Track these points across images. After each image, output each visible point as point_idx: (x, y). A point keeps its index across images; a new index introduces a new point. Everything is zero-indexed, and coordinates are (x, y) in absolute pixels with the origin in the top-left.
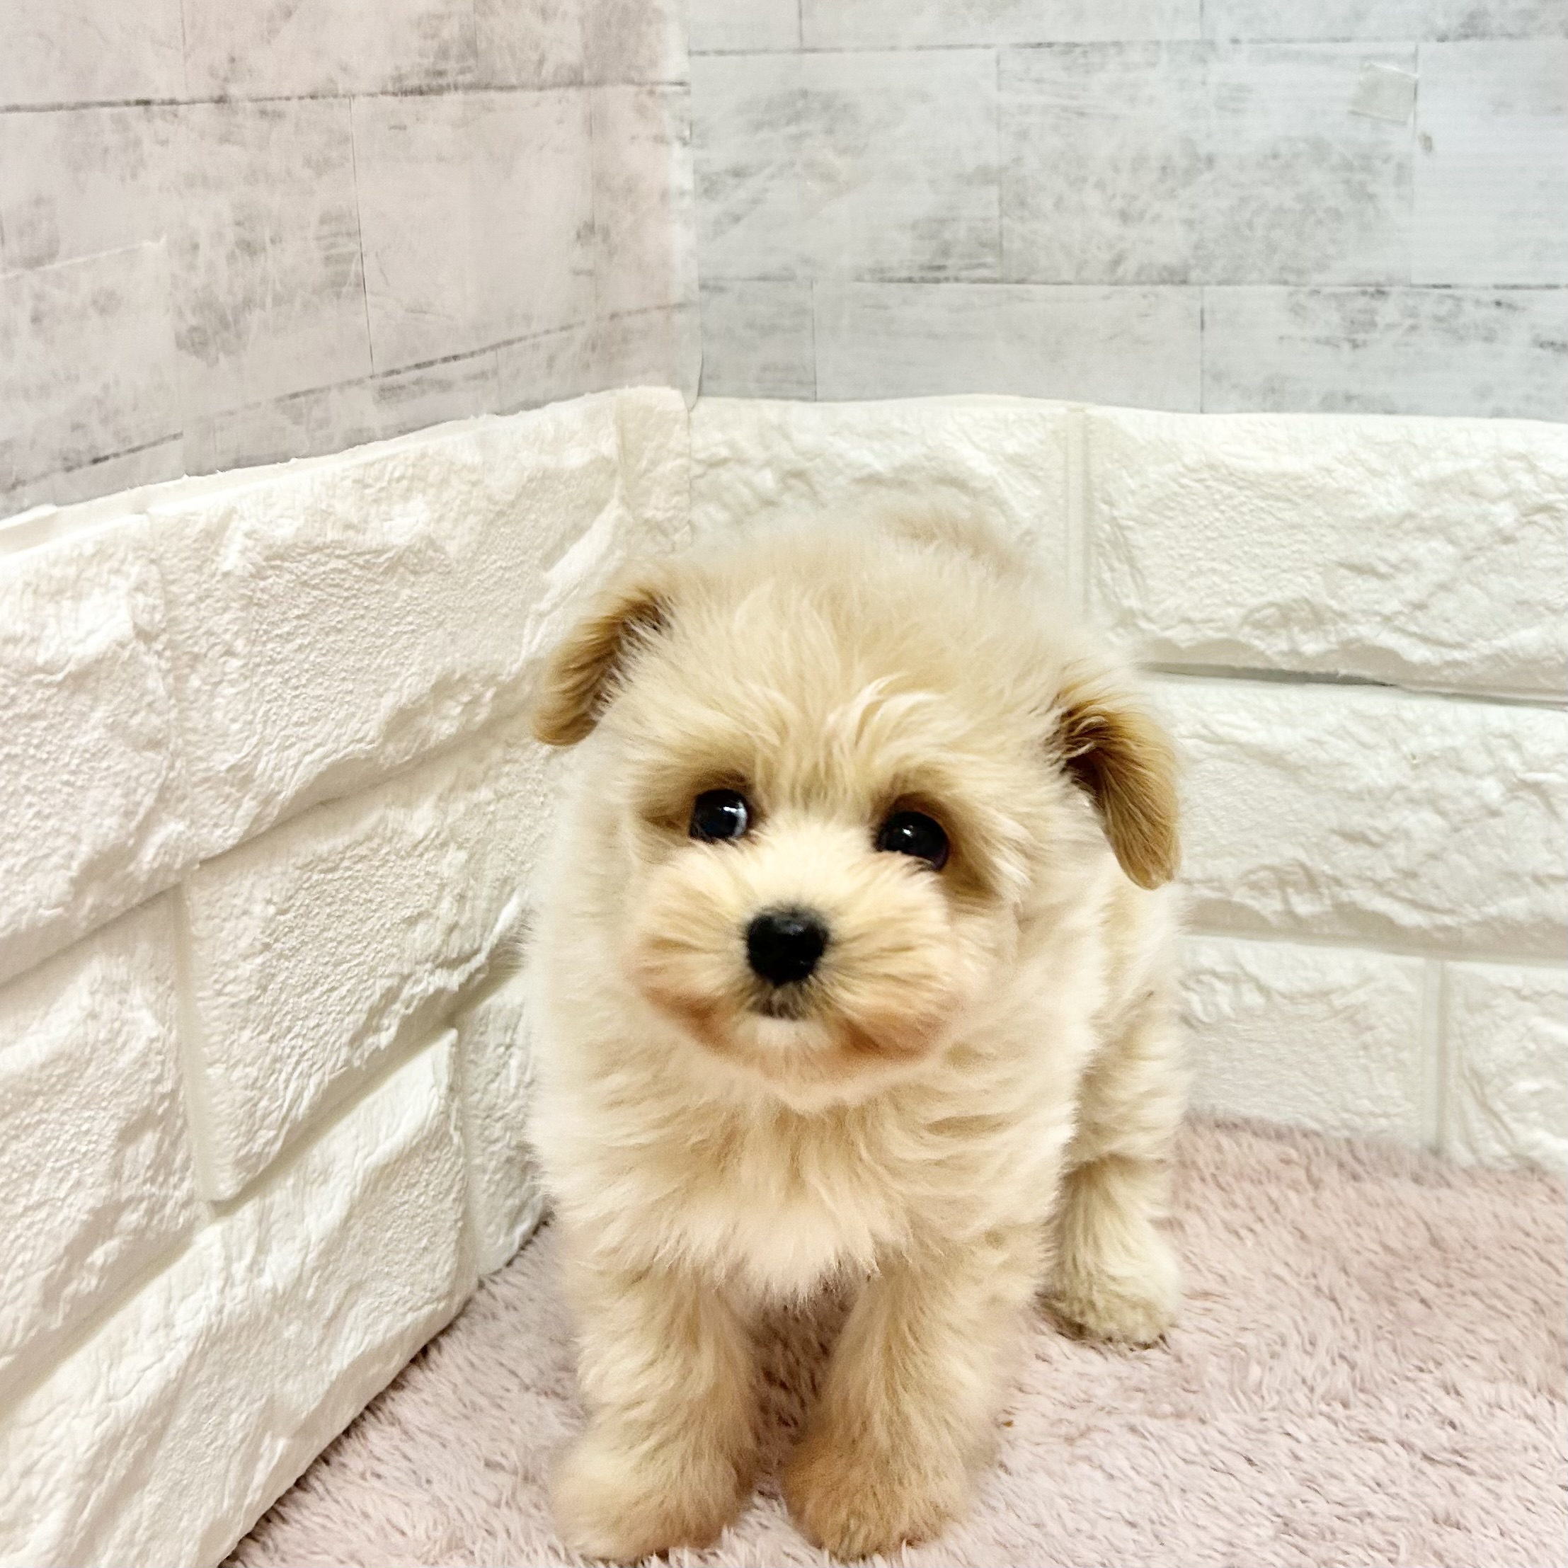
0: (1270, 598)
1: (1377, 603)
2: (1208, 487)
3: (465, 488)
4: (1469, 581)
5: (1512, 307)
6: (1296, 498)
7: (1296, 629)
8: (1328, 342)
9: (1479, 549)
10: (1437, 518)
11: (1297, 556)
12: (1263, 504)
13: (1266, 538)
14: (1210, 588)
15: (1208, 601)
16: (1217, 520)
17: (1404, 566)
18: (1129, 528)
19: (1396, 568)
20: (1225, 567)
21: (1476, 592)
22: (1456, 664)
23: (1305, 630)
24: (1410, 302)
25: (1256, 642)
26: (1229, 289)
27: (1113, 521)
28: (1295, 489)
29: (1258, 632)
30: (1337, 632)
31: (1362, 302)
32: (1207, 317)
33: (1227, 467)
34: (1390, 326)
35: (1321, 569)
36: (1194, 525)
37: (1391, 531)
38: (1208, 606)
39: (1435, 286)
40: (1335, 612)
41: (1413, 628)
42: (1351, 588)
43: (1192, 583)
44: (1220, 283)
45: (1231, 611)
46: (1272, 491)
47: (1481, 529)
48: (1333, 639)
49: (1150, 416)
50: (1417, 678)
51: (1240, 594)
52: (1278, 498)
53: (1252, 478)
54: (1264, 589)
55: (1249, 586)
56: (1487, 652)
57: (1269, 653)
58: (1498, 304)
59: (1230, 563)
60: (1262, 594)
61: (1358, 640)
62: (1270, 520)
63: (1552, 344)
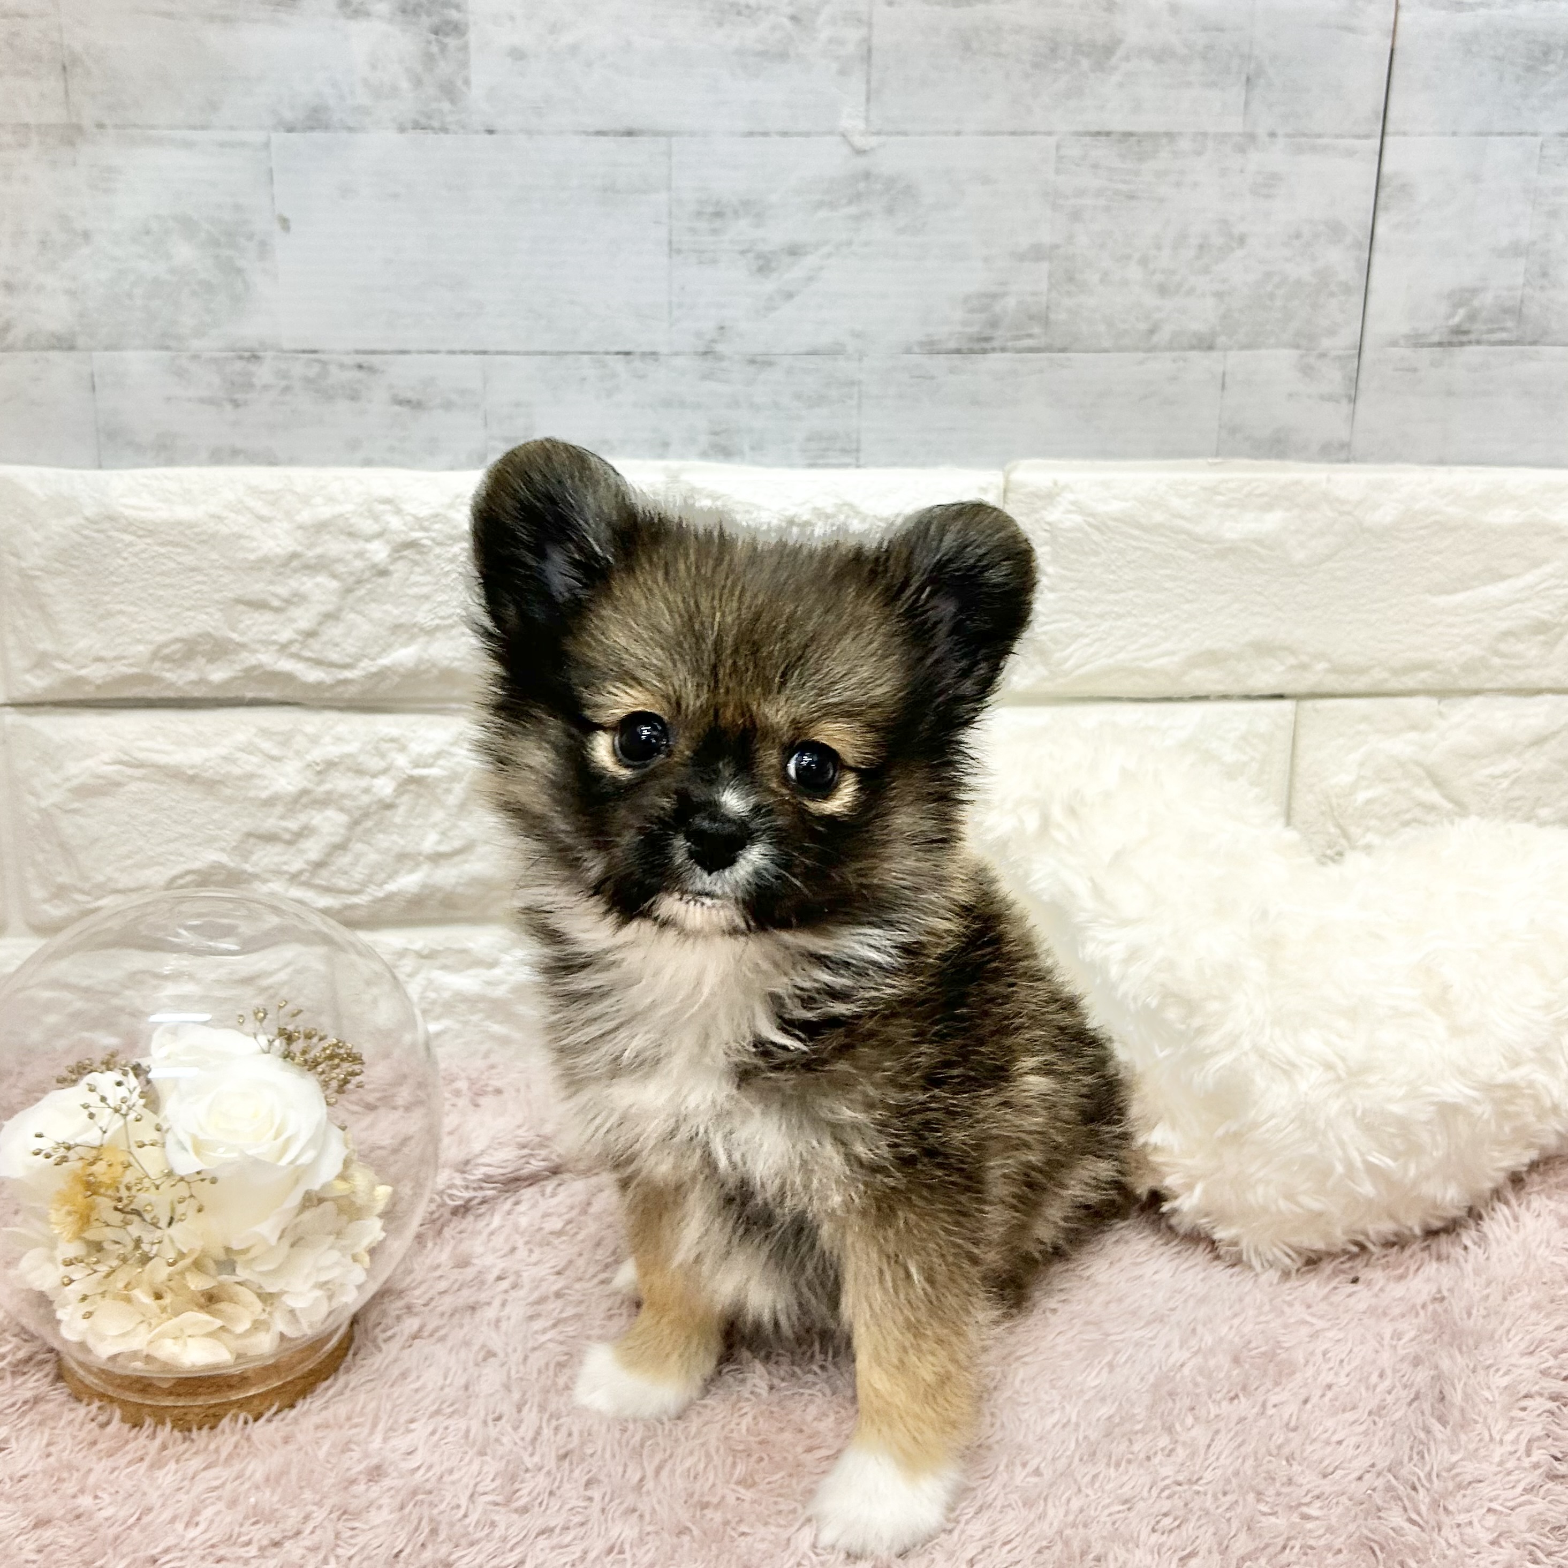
1: (274, 633)
2: (109, 537)
4: (352, 609)
5: (371, 370)
6: (193, 544)
7: (202, 661)
10: (320, 557)
13: (168, 581)
19: (288, 602)
20: (132, 609)
25: (168, 675)
26: (115, 354)
29: (167, 666)
41: (307, 653)
42: (249, 622)
44: (107, 349)
45: (141, 648)
48: (238, 667)
56: (374, 669)
57: (180, 683)
58: (360, 367)
60: (169, 631)
61: (260, 666)
62: (172, 565)
63: (409, 402)
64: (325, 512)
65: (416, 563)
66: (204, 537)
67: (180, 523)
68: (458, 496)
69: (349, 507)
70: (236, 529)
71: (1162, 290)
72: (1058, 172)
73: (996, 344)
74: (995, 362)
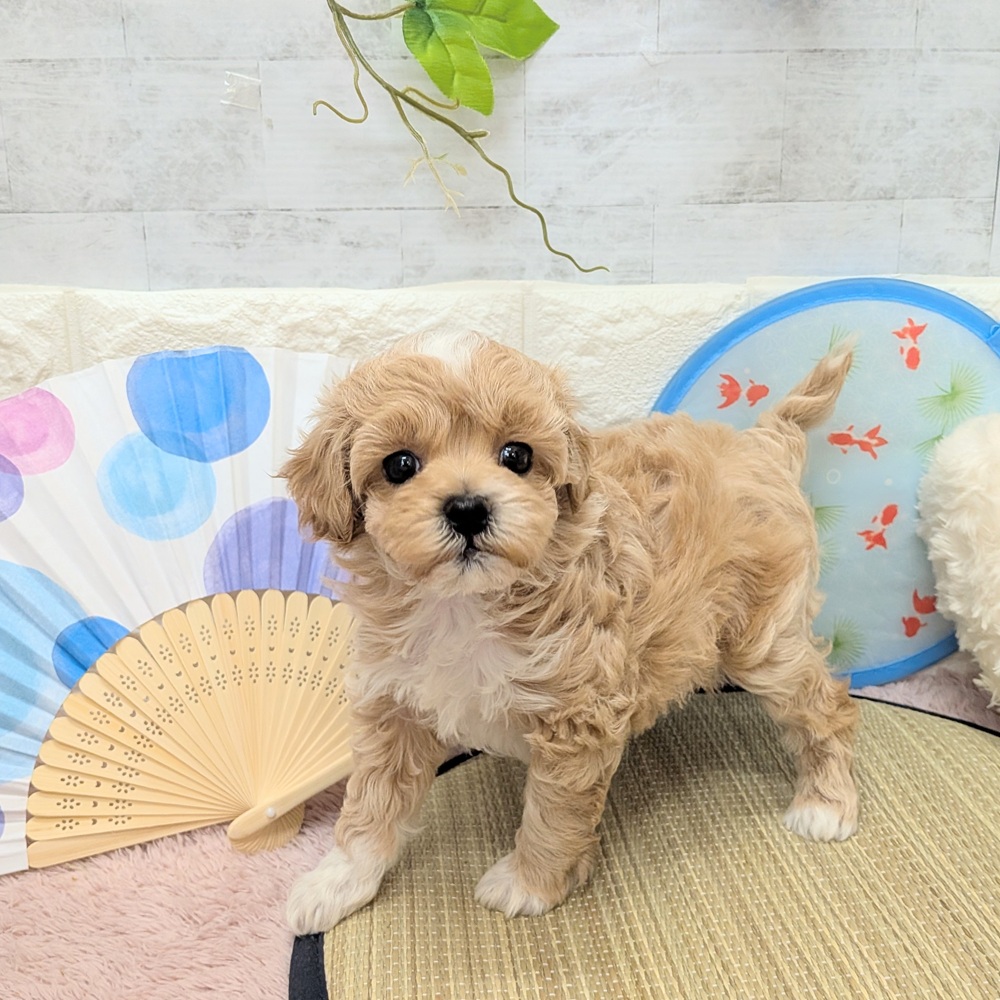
5: (327, 222)
8: (222, 245)
24: (268, 220)
26: (159, 214)
31: (240, 220)
32: (147, 231)
34: (258, 235)
39: (282, 210)
44: (153, 210)
46: (196, 336)
49: (117, 294)
53: (183, 329)
58: (319, 220)
63: (352, 243)
64: (298, 317)
65: (358, 352)
66: (219, 335)
67: (203, 326)
68: (384, 306)
69: (313, 314)
70: (239, 329)
71: (859, 158)
72: (787, 78)
73: (746, 197)
74: (745, 209)
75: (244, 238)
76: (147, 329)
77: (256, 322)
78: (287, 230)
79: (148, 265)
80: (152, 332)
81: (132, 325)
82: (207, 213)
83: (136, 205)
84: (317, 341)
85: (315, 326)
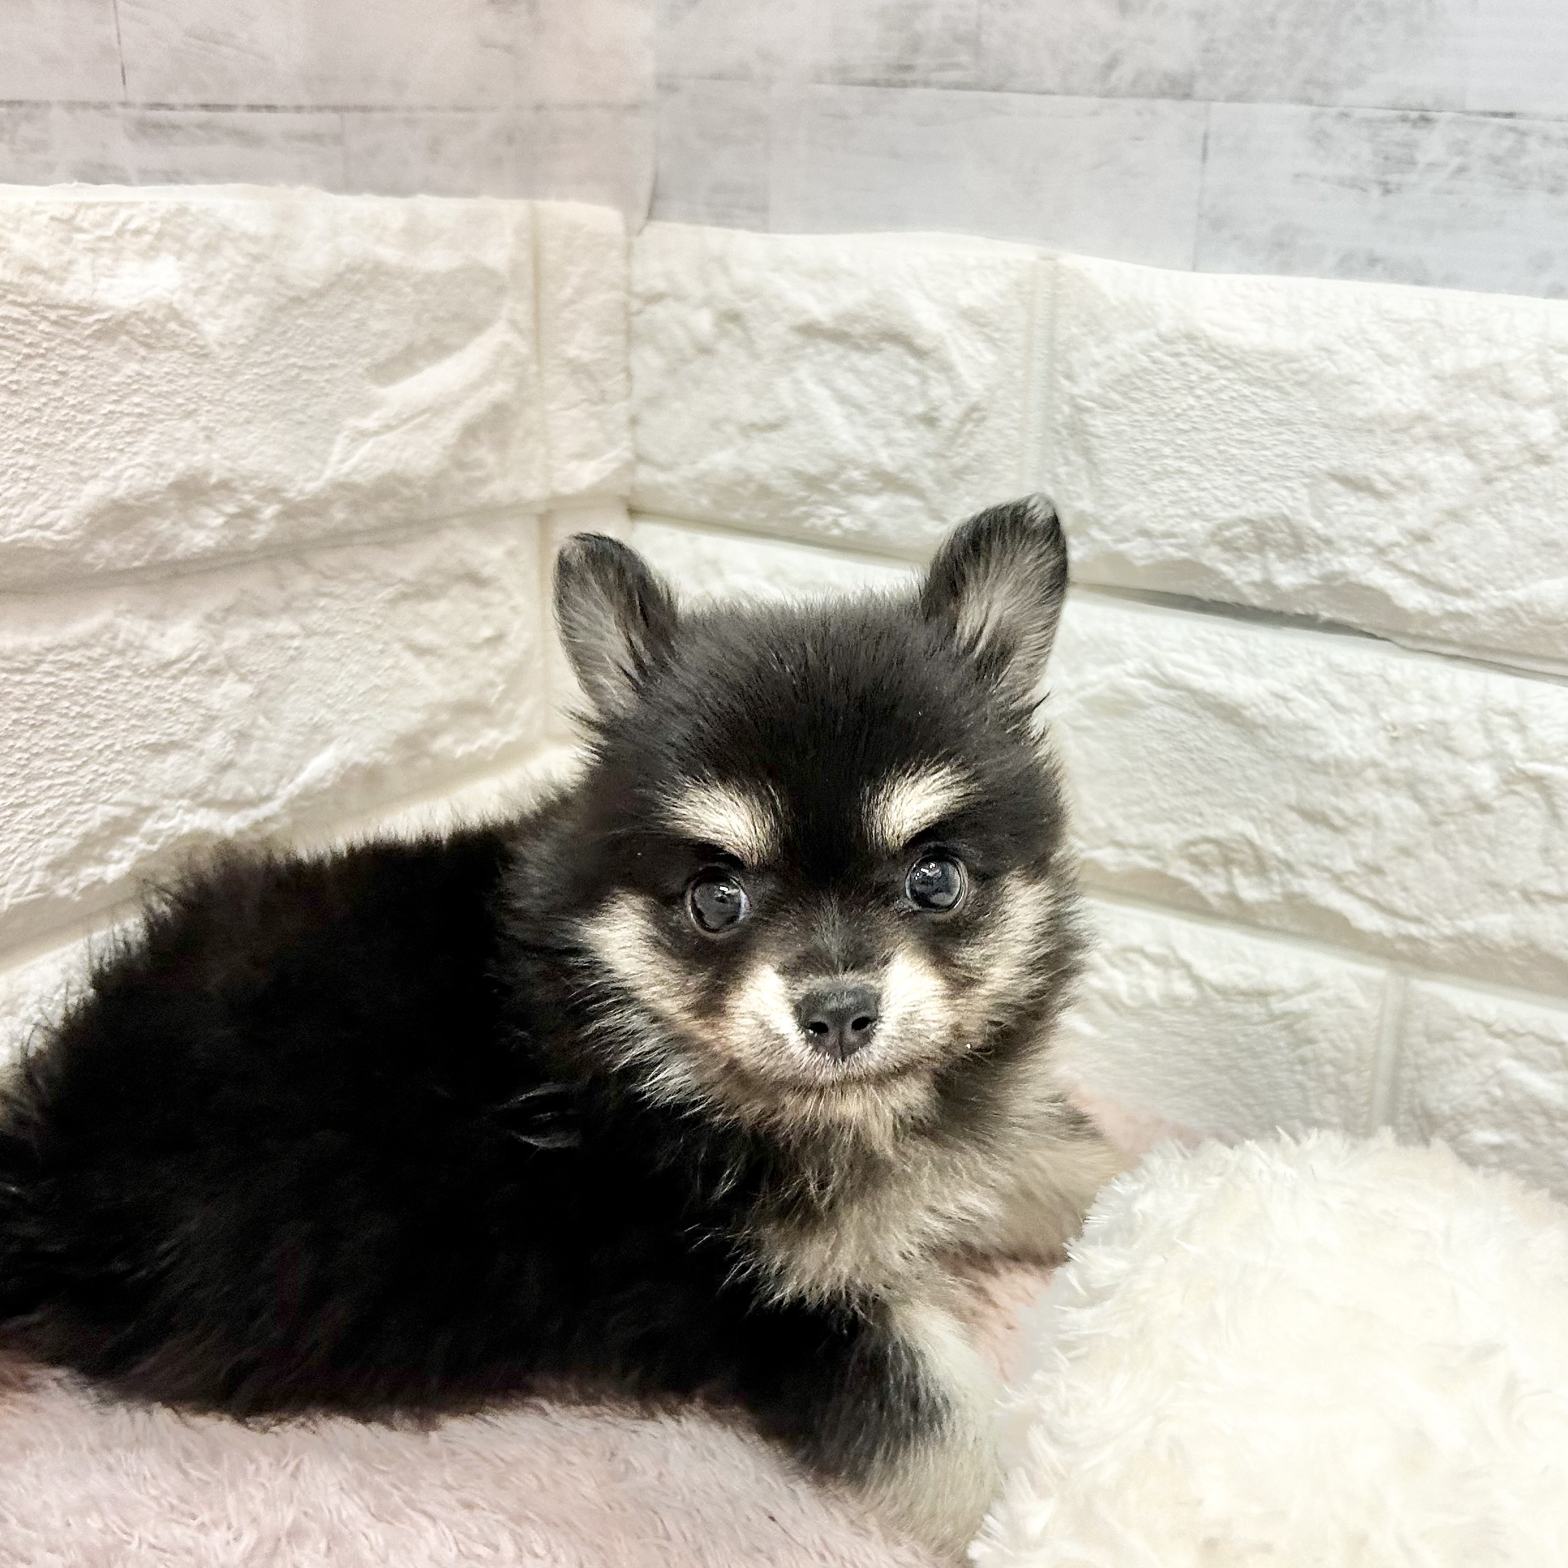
0: (1242, 512)
3: (241, 261)
8: (1353, 183)
9: (1504, 469)
11: (1280, 461)
12: (1246, 392)
14: (1174, 494)
15: (1171, 511)
16: (1192, 408)
17: (1408, 483)
18: (1087, 410)
21: (1493, 525)
22: (1458, 616)
23: (1282, 557)
24: (1461, 135)
27: (1072, 400)
28: (1288, 374)
30: (1321, 564)
31: (1401, 132)
32: (1211, 143)
33: (1207, 338)
34: (1431, 166)
35: (1306, 481)
36: (1165, 413)
37: (1397, 436)
38: (1171, 517)
39: (1495, 114)
40: (1318, 537)
43: (1154, 487)
46: (1260, 375)
47: (1510, 442)
49: (1128, 269)
50: (1411, 631)
51: (1208, 505)
52: (1265, 384)
53: (1236, 357)
54: (1235, 500)
55: (1220, 494)
59: (1202, 465)
75: (1402, 172)
76: (1169, 348)
77: (1386, 358)
78: (1496, 160)
79: (1200, 216)
80: (1177, 355)
81: (1142, 336)
82: (1333, 111)
83: (1201, 86)
84: (1506, 415)
85: (1508, 381)
